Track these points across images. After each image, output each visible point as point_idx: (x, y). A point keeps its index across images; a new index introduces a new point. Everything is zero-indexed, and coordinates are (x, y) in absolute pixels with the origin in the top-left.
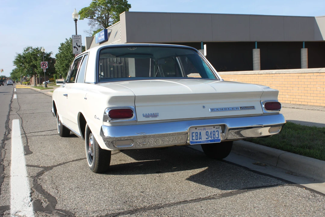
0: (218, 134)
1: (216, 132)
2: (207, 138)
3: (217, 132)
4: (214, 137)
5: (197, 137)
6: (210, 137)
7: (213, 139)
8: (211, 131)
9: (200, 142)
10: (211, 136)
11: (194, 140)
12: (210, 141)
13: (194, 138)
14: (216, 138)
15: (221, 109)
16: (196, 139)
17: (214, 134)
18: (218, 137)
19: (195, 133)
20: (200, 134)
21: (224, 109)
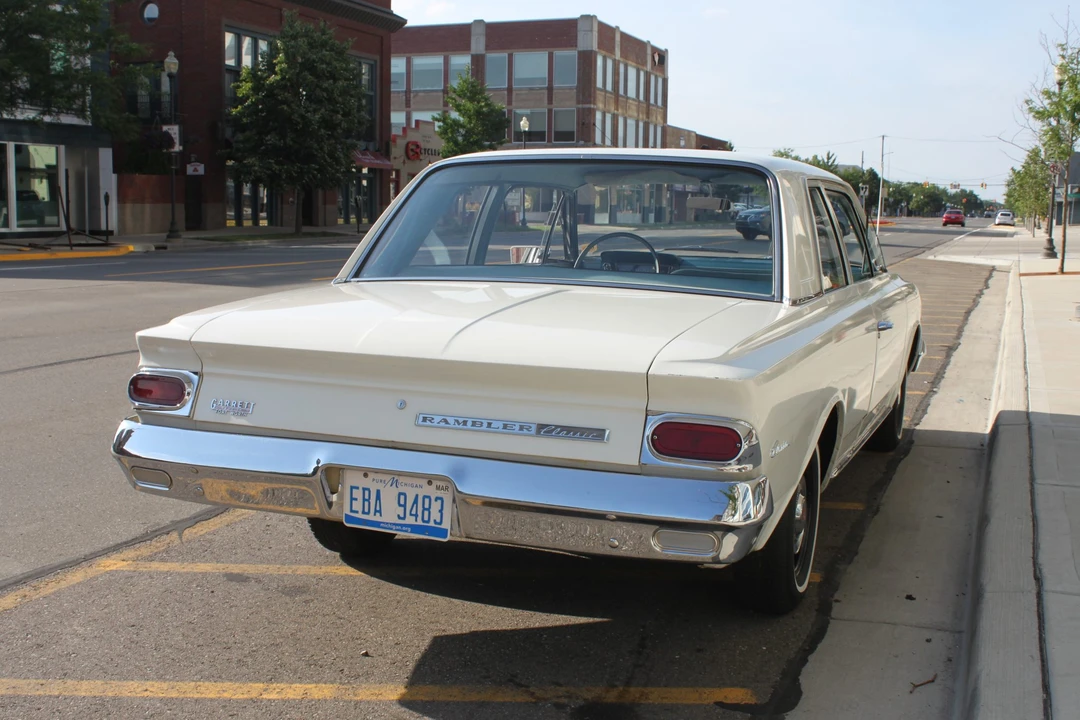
0: (441, 511)
1: (436, 500)
2: (402, 515)
3: (439, 502)
4: (426, 518)
5: (366, 503)
6: (411, 515)
7: (420, 522)
8: (417, 496)
9: (377, 524)
10: (414, 512)
11: (357, 512)
12: (409, 529)
13: (357, 506)
14: (432, 524)
15: (461, 420)
16: (364, 512)
17: (427, 506)
18: (438, 520)
19: (361, 489)
20: (378, 497)
21: (469, 424)
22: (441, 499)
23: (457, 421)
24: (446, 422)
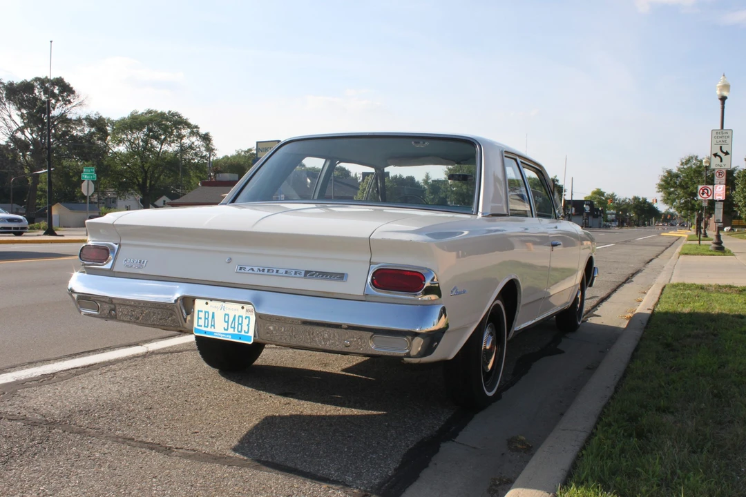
0: (248, 325)
1: (246, 318)
2: (226, 328)
4: (240, 330)
5: (206, 321)
6: (231, 327)
7: (236, 332)
8: (235, 316)
9: (212, 333)
10: (233, 326)
11: (201, 326)
12: (230, 337)
13: (202, 322)
14: (243, 333)
15: (261, 269)
16: (205, 326)
17: (240, 322)
18: (246, 331)
19: (204, 313)
20: (213, 317)
21: (266, 271)
22: (249, 318)
23: (259, 269)
24: (253, 270)
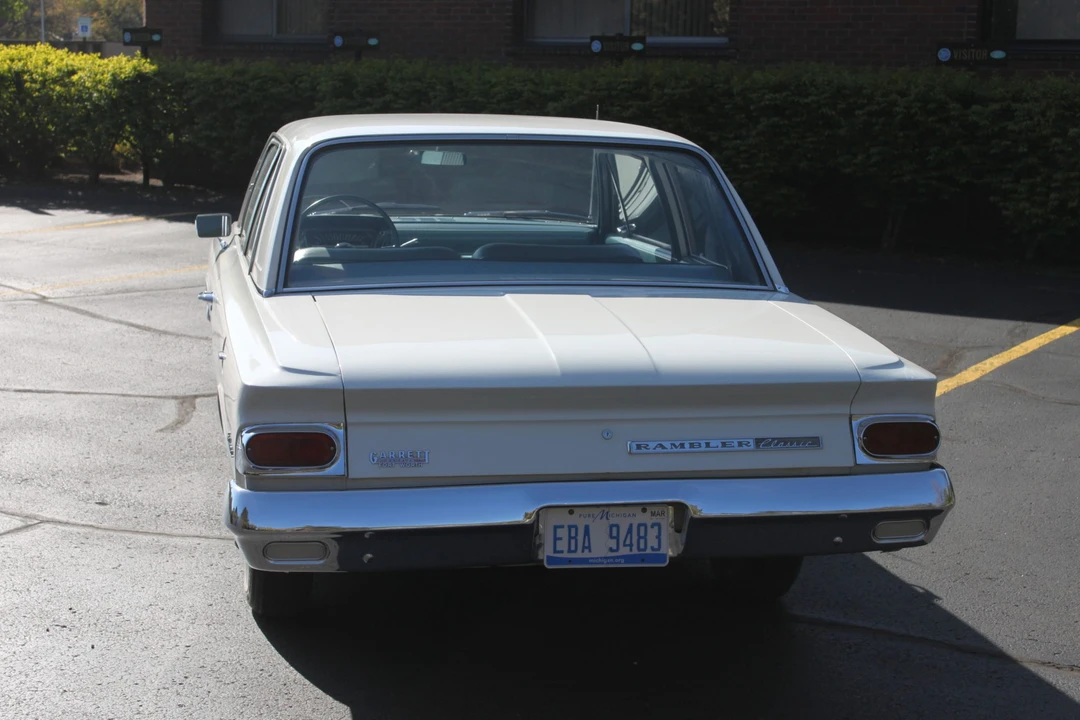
0: (659, 537)
1: (652, 527)
2: (615, 547)
3: (656, 528)
4: (642, 546)
5: (573, 541)
7: (635, 551)
8: (631, 525)
9: (585, 561)
10: (628, 542)
11: (562, 552)
12: (623, 561)
13: (562, 545)
14: (649, 551)
15: (677, 444)
16: (570, 551)
17: (642, 534)
18: (656, 547)
19: (566, 529)
20: (587, 533)
21: (687, 446)
22: (659, 525)
23: (674, 445)
24: (663, 447)
